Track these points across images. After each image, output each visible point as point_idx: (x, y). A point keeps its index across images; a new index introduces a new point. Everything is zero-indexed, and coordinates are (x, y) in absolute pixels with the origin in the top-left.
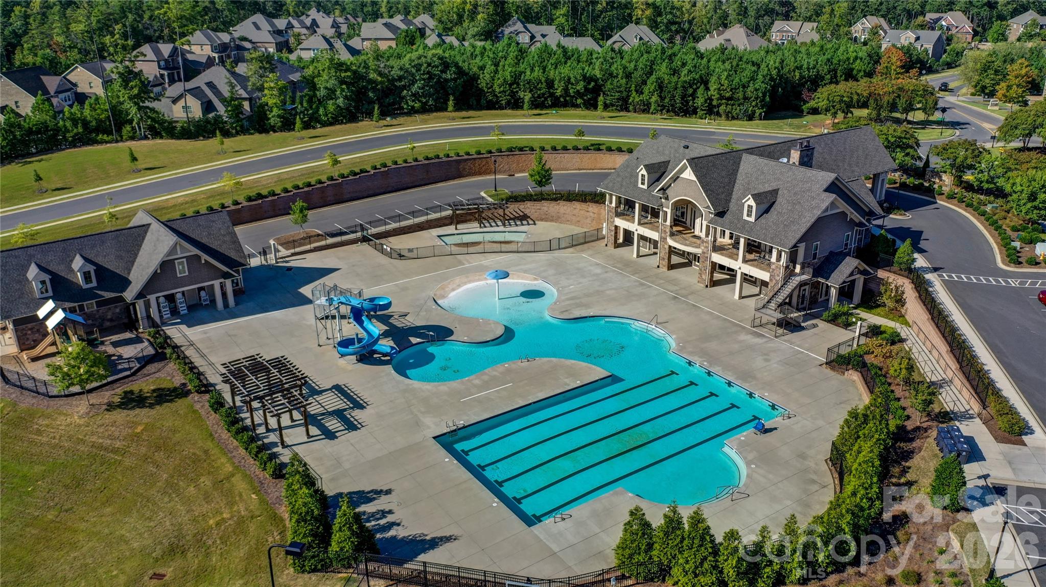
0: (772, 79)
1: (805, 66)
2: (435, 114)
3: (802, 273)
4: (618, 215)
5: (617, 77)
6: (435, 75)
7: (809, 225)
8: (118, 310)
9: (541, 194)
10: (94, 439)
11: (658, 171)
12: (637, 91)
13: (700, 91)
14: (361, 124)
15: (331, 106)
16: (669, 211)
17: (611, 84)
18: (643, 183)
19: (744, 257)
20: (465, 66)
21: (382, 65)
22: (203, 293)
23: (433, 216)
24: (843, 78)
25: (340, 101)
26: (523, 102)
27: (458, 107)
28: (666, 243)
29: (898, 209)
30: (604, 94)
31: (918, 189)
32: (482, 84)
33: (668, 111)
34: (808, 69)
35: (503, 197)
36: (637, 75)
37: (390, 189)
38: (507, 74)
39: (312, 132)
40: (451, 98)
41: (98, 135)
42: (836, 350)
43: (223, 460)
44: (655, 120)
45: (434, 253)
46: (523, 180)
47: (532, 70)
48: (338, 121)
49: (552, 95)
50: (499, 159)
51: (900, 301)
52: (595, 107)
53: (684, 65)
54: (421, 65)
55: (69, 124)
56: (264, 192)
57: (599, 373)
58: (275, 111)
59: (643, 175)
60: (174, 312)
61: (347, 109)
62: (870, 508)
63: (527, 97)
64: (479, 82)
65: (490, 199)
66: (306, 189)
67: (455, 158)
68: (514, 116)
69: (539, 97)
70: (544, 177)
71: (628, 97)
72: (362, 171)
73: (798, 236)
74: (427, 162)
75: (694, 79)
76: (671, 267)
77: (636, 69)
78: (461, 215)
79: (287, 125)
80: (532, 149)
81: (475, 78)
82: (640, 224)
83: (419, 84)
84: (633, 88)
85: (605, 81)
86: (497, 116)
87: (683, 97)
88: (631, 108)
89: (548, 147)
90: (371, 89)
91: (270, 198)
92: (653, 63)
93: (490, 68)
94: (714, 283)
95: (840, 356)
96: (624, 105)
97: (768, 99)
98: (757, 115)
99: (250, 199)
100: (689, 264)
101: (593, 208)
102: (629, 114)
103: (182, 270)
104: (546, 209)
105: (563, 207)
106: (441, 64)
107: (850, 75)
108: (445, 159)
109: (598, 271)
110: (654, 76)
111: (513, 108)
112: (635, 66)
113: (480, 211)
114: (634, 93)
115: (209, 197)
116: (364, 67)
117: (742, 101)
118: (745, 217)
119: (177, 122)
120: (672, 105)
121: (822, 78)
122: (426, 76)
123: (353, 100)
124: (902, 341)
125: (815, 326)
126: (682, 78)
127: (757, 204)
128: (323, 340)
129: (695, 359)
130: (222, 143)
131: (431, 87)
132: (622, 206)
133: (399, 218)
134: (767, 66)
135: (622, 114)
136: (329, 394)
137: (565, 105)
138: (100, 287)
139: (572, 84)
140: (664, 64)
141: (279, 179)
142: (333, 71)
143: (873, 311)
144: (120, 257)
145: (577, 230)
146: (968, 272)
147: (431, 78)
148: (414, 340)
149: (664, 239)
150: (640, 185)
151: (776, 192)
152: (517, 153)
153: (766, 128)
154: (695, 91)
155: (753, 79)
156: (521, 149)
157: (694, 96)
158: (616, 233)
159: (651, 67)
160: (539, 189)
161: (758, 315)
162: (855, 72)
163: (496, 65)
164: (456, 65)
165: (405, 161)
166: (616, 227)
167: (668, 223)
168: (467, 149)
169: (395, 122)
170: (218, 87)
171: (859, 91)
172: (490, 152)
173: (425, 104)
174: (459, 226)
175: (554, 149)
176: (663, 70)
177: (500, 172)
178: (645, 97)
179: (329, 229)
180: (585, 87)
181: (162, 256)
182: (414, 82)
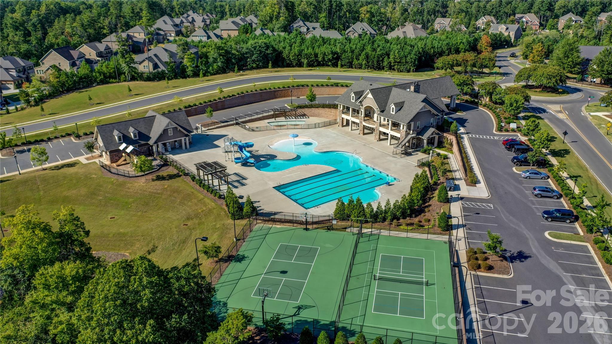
0: (420, 53)
1: (436, 47)
2: (262, 69)
3: (413, 134)
4: (343, 113)
5: (347, 52)
6: (263, 52)
7: (414, 115)
8: (145, 149)
9: (312, 105)
10: (150, 190)
11: (359, 95)
12: (356, 59)
13: (386, 59)
14: (229, 74)
15: (215, 66)
16: (363, 111)
17: (345, 55)
18: (353, 100)
19: (391, 128)
20: (276, 47)
21: (238, 47)
22: (176, 143)
23: (265, 114)
24: (454, 52)
25: (219, 64)
26: (303, 64)
27: (273, 67)
28: (362, 124)
29: (461, 110)
30: (341, 60)
31: (472, 102)
32: (284, 55)
33: (371, 68)
34: (438, 48)
35: (295, 106)
36: (356, 51)
37: (245, 103)
38: (296, 51)
39: (206, 78)
40: (270, 62)
41: (110, 79)
42: (421, 161)
43: (199, 194)
44: (365, 72)
45: (266, 129)
46: (304, 99)
47: (308, 49)
48: (218, 73)
49: (317, 60)
50: (293, 90)
51: (451, 145)
52: (337, 66)
53: (379, 46)
54: (256, 47)
55: (98, 74)
56: (192, 104)
57: (332, 169)
58: (190, 69)
59: (353, 97)
60: (166, 150)
61: (222, 67)
62: (418, 203)
63: (305, 61)
64: (283, 54)
65: (289, 108)
66: (209, 103)
67: (273, 90)
68: (299, 71)
69: (311, 61)
70: (313, 98)
71: (352, 61)
72: (233, 95)
73: (410, 119)
74: (261, 91)
75: (383, 53)
76: (364, 134)
77: (356, 49)
78: (277, 114)
79: (196, 74)
80: (308, 86)
81: (281, 53)
82: (352, 116)
83: (255, 56)
84: (355, 57)
85: (342, 54)
86: (291, 71)
87: (378, 61)
88: (354, 66)
89: (315, 85)
90: (234, 58)
91: (194, 107)
92: (364, 45)
93: (288, 48)
94: (381, 140)
95: (423, 163)
96: (350, 65)
97: (416, 63)
98: (411, 70)
99: (186, 107)
100: (372, 133)
101: (333, 110)
102: (353, 69)
103: (170, 133)
104: (313, 111)
105: (321, 111)
106: (265, 47)
107: (458, 51)
108: (269, 90)
109: (335, 136)
110: (364, 52)
111: (299, 67)
112: (356, 47)
113: (285, 112)
114: (355, 60)
115: (167, 107)
116: (230, 48)
117: (405, 63)
118: (391, 112)
119: (144, 73)
120: (373, 65)
121: (444, 52)
122: (259, 52)
123: (225, 63)
124: (447, 158)
125: (417, 154)
126: (377, 53)
127: (395, 107)
128: (227, 159)
129: (369, 165)
130: (168, 83)
131: (261, 57)
132: (345, 110)
133: (251, 115)
134: (418, 47)
135: (350, 69)
136: (233, 176)
137: (323, 65)
138: (140, 139)
139: (326, 56)
140: (369, 46)
141: (197, 99)
142: (216, 50)
143: (441, 149)
144: (146, 128)
145: (327, 120)
146: (479, 134)
147: (260, 53)
148: (262, 159)
149: (361, 122)
150: (352, 101)
151: (404, 102)
152: (301, 87)
153: (414, 76)
154: (383, 59)
155: (410, 53)
156: (303, 86)
157: (383, 61)
158: (343, 121)
159: (363, 47)
160: (311, 103)
161: (395, 150)
162: (460, 49)
163: (291, 46)
164: (272, 47)
165: (252, 91)
166: (343, 118)
167: (363, 116)
168: (279, 86)
169: (244, 73)
170: (159, 56)
171: (458, 59)
172: (289, 87)
173: (258, 65)
174: (276, 119)
175: (318, 86)
176: (368, 49)
177: (293, 96)
178: (360, 61)
179: (221, 120)
180: (332, 57)
181: (164, 127)
182: (253, 55)
